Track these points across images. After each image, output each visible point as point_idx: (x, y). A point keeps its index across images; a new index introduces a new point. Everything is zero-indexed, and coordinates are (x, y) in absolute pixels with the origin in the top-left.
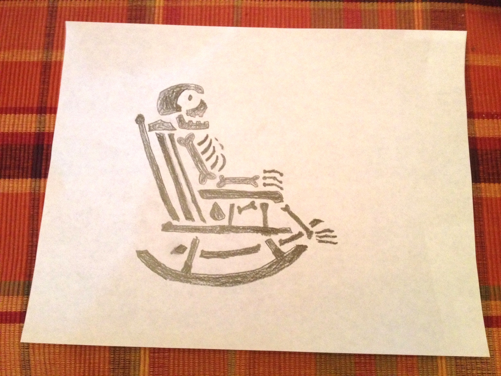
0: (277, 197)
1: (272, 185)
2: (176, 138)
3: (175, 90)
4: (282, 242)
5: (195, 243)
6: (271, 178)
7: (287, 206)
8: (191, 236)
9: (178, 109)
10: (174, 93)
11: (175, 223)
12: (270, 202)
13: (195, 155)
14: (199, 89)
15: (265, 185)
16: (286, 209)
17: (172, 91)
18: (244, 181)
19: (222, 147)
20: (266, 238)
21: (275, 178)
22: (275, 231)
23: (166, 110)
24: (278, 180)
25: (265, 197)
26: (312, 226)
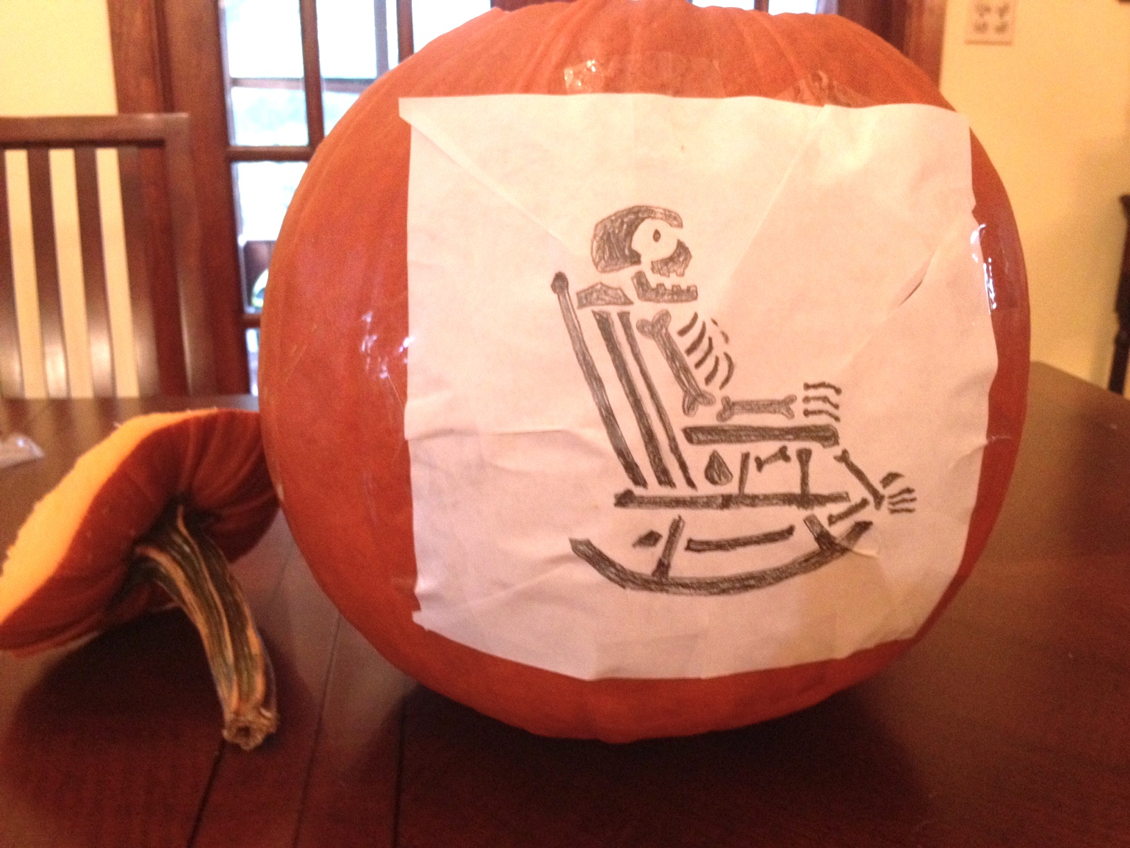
0: (827, 436)
1: (820, 412)
2: (633, 322)
3: (626, 220)
4: (832, 520)
5: (676, 527)
6: (818, 398)
7: (845, 452)
8: (670, 515)
9: (635, 258)
10: (625, 226)
11: (638, 491)
12: (815, 446)
13: (673, 356)
14: (673, 218)
15: (807, 413)
16: (844, 458)
17: (619, 221)
18: (769, 406)
19: (727, 339)
20: (804, 513)
21: (825, 399)
22: (822, 500)
23: (610, 262)
24: (831, 404)
25: (807, 437)
26: (884, 487)
